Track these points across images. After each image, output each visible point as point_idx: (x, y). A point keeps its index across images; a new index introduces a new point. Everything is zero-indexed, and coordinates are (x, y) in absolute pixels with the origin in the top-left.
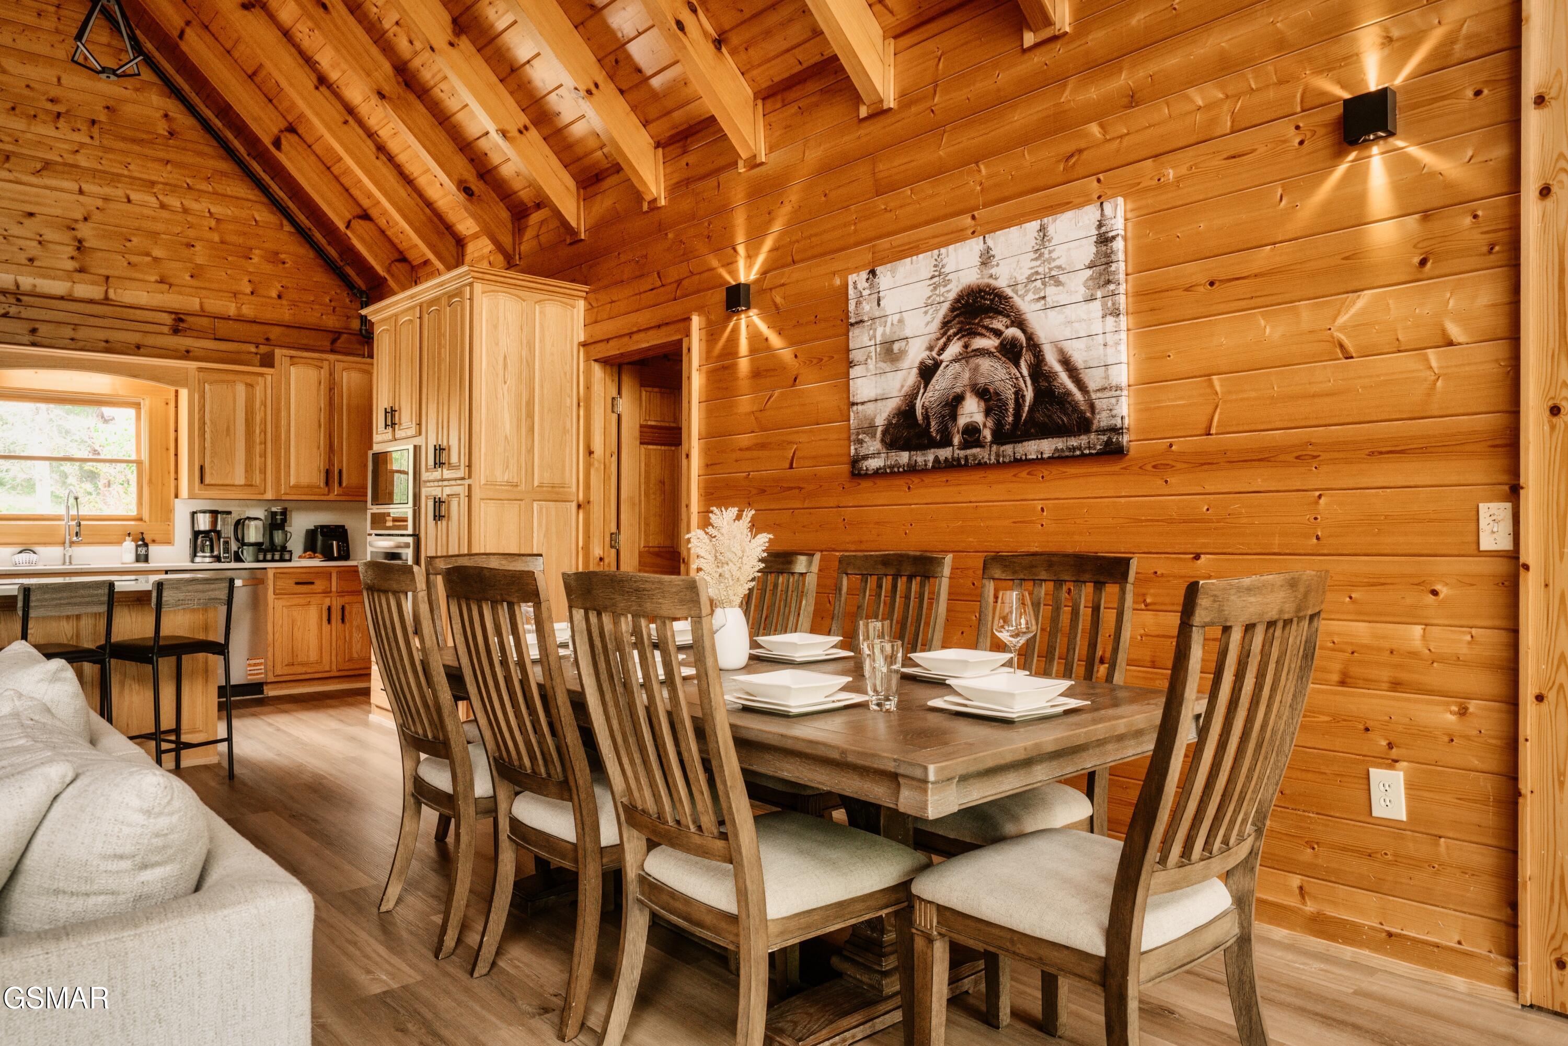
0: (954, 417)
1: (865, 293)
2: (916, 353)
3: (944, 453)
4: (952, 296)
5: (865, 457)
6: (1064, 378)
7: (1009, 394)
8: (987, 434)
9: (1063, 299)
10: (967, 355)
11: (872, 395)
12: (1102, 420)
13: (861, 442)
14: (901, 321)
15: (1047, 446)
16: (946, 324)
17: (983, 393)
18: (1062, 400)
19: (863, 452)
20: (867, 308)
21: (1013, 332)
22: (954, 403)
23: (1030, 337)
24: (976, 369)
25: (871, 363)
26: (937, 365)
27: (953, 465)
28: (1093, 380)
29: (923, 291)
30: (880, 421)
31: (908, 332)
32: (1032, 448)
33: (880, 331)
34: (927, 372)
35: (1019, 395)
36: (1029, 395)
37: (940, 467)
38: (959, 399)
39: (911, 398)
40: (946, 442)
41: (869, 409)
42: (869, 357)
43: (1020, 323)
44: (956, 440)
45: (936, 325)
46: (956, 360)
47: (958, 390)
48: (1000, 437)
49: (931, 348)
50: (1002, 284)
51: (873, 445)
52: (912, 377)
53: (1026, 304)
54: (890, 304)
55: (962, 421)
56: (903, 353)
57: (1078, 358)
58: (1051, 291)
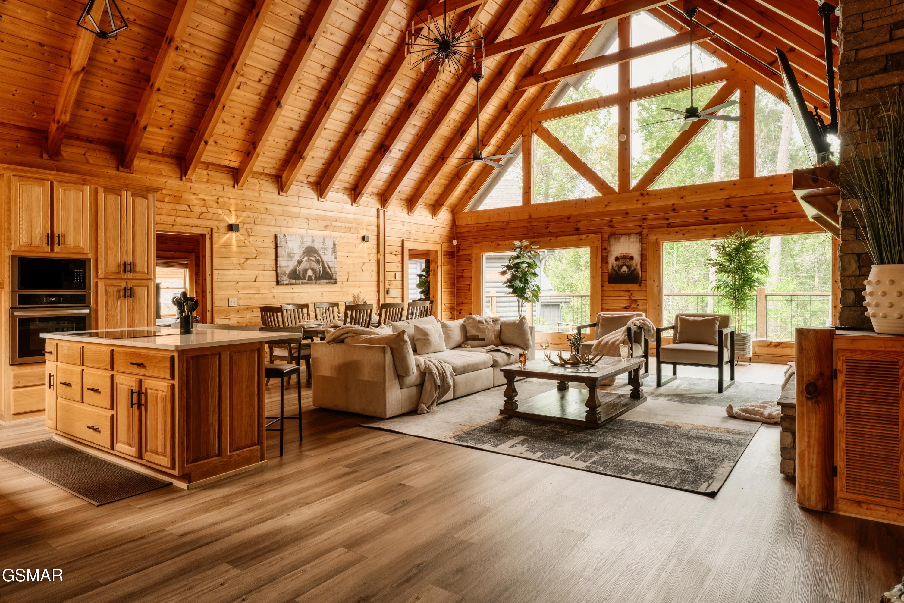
0: (306, 273)
1: (283, 240)
2: (297, 258)
3: (304, 281)
4: (305, 247)
5: (283, 281)
6: (328, 268)
7: (318, 270)
8: (313, 278)
9: (327, 253)
10: (309, 260)
11: (285, 265)
12: (334, 277)
13: (282, 277)
14: (293, 249)
15: (325, 281)
16: (304, 253)
17: (312, 269)
18: (327, 273)
19: (282, 279)
20: (283, 243)
21: (318, 258)
22: (306, 271)
23: (322, 259)
24: (311, 264)
25: (285, 258)
26: (302, 261)
27: (306, 284)
28: (333, 270)
29: (298, 244)
30: (287, 272)
31: (295, 252)
32: (322, 281)
33: (287, 250)
34: (300, 262)
35: (320, 270)
36: (322, 271)
37: (302, 284)
38: (307, 270)
39: (295, 268)
40: (304, 279)
41: (284, 269)
42: (284, 256)
43: (320, 257)
44: (307, 278)
45: (301, 252)
46: (306, 261)
47: (307, 267)
48: (316, 279)
49: (300, 257)
50: (316, 247)
51: (286, 278)
52: (296, 263)
53: (321, 253)
54: (290, 244)
55: (308, 275)
56: (293, 257)
57: (330, 265)
58: (325, 251)
